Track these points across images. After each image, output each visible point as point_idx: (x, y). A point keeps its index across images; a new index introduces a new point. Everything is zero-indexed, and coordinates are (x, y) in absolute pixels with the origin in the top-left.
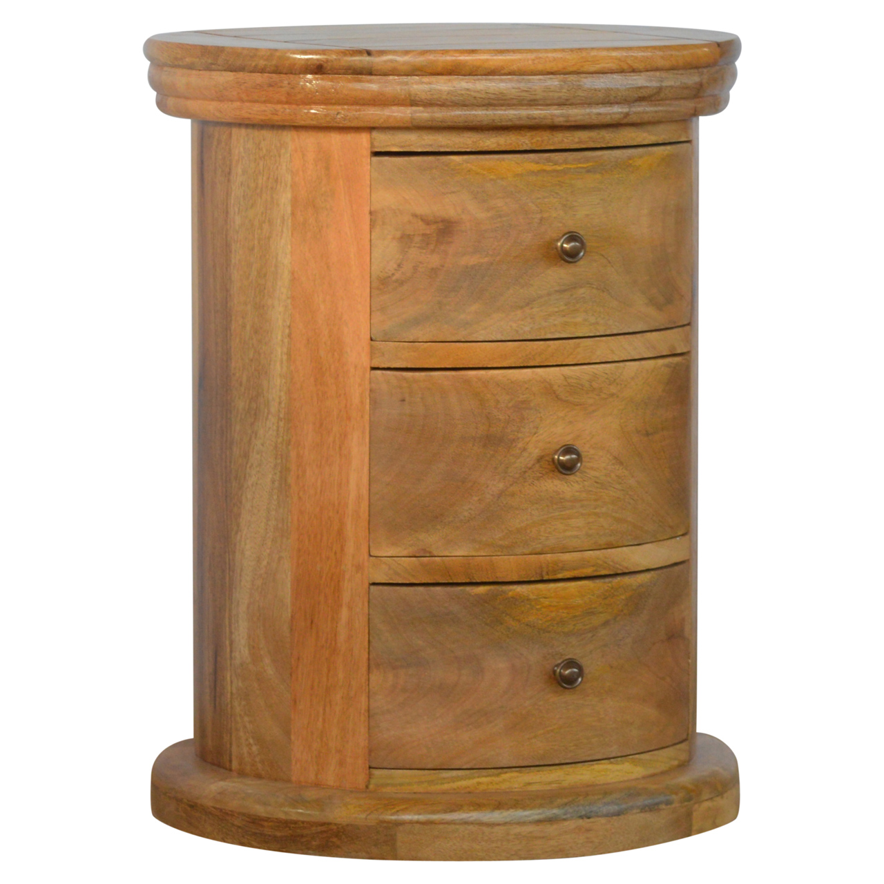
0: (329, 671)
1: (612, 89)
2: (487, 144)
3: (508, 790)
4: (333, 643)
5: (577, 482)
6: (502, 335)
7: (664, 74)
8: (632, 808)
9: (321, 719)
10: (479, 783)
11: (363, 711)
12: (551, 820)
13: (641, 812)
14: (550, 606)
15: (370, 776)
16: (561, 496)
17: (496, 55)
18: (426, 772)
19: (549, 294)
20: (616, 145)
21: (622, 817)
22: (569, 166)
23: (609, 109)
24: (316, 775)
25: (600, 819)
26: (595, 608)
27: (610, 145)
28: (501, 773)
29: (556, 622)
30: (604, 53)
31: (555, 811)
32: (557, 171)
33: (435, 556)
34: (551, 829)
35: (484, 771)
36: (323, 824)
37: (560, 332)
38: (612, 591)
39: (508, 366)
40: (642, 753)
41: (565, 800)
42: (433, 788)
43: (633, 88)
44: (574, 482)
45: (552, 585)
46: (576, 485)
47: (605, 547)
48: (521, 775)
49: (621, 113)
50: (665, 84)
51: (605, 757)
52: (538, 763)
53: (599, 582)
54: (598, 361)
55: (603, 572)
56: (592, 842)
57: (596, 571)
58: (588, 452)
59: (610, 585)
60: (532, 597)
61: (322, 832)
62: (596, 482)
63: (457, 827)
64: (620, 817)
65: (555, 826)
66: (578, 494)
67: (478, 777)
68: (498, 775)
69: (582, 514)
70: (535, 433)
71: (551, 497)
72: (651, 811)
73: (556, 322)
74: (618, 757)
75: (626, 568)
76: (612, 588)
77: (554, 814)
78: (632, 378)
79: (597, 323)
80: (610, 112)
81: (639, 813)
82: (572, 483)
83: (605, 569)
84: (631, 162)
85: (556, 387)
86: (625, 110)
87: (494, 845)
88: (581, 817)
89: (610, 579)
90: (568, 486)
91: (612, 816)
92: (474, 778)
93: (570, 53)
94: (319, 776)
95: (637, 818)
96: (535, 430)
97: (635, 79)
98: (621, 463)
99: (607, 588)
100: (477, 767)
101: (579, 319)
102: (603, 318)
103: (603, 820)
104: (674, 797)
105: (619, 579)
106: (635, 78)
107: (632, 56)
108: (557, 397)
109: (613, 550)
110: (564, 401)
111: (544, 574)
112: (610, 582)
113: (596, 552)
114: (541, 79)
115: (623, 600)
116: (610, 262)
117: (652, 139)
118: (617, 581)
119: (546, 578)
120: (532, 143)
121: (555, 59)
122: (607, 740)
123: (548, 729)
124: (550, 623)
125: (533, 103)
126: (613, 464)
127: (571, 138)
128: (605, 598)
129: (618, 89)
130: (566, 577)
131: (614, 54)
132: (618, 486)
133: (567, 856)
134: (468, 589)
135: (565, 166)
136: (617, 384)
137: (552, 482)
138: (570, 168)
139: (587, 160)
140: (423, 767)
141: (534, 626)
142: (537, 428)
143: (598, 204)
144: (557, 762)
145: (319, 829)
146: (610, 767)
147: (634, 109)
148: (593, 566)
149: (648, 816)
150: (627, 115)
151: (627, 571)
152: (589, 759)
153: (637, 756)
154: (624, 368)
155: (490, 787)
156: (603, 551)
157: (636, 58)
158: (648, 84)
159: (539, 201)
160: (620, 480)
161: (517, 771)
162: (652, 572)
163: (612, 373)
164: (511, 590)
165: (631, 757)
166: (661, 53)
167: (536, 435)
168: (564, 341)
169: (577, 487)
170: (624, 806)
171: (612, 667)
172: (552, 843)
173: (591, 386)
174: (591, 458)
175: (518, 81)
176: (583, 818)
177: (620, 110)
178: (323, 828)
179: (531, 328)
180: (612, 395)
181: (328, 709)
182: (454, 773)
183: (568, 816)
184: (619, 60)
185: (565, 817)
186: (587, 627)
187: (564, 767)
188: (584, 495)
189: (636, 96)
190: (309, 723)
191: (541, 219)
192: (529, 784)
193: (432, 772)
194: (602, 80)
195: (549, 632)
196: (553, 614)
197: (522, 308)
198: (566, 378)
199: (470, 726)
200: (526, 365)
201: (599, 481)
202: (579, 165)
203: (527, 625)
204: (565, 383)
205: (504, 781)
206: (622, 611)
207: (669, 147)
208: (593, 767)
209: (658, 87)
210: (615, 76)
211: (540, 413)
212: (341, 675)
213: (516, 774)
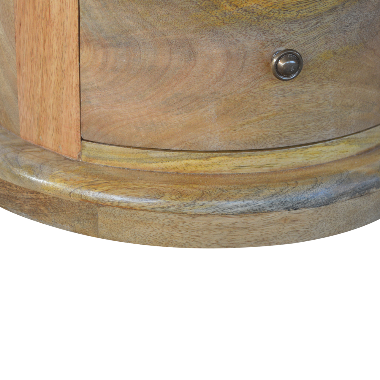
0: (45, 41)
3: (217, 173)
4: (48, 14)
9: (40, 86)
10: (187, 165)
11: (74, 85)
13: (351, 198)
15: (82, 147)
18: (135, 150)
21: (331, 206)
24: (39, 136)
25: (307, 209)
28: (210, 157)
29: (277, 8)
31: (261, 203)
34: (253, 220)
35: (193, 153)
36: (33, 192)
42: (141, 166)
48: (231, 159)
52: (250, 148)
56: (297, 231)
61: (32, 199)
63: (157, 214)
64: (328, 206)
67: (187, 159)
68: (207, 158)
72: (361, 195)
74: (334, 139)
77: (260, 205)
81: (348, 199)
87: (195, 234)
88: (288, 209)
92: (182, 160)
94: (40, 137)
100: (187, 149)
103: (310, 211)
122: (324, 124)
123: (262, 115)
124: (271, 9)
133: (270, 244)
140: (133, 145)
141: (253, 12)
144: (270, 146)
145: (30, 196)
146: (325, 148)
149: (358, 201)
152: (304, 142)
153: (353, 136)
155: (199, 168)
165: (347, 137)
171: (336, 53)
172: (255, 233)
178: (33, 196)
181: (45, 77)
182: (163, 154)
183: (274, 208)
187: (277, 151)
190: (30, 87)
192: (240, 167)
193: (141, 151)
199: (181, 110)
203: (246, 11)
205: (213, 163)
212: (55, 47)
213: (226, 158)
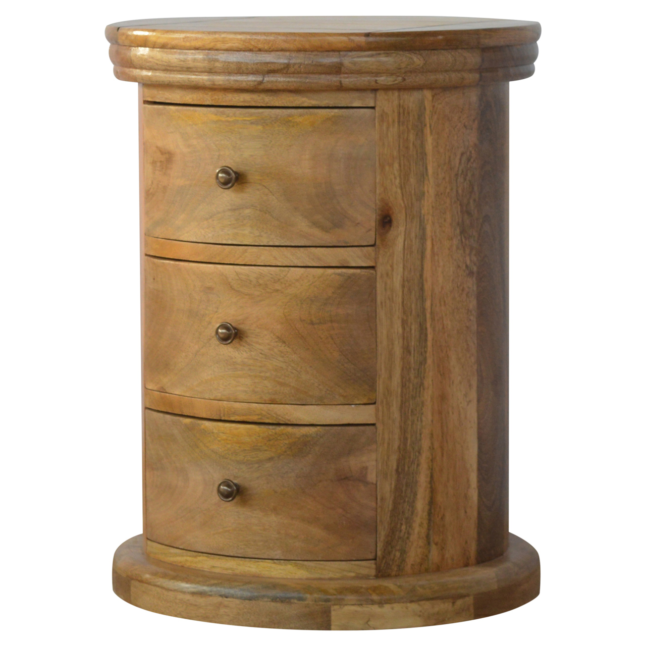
1: (242, 63)
2: (187, 99)
5: (245, 351)
6: (196, 238)
7: (294, 54)
8: (264, 596)
10: (187, 560)
12: (202, 594)
13: (272, 601)
14: (227, 440)
16: (234, 360)
17: (164, 34)
19: (224, 211)
20: (274, 106)
21: (253, 602)
22: (237, 118)
23: (245, 77)
25: (235, 600)
26: (261, 446)
27: (269, 105)
29: (231, 452)
30: (232, 36)
31: (206, 588)
32: (228, 122)
33: (167, 393)
34: (201, 601)
35: (189, 552)
37: (232, 240)
38: (276, 436)
39: (199, 261)
40: (307, 561)
41: (216, 582)
43: (261, 63)
44: (243, 351)
45: (227, 425)
46: (244, 353)
47: (270, 402)
48: (209, 559)
49: (255, 81)
50: (292, 61)
51: (270, 558)
52: (219, 553)
53: (263, 427)
54: (262, 264)
55: (267, 421)
56: (228, 615)
57: (260, 419)
58: (255, 330)
59: (273, 431)
60: (215, 431)
62: (261, 353)
64: (251, 601)
65: (204, 599)
66: (246, 360)
67: (185, 556)
68: (196, 557)
69: (250, 376)
70: (216, 312)
71: (227, 360)
72: (282, 602)
73: (229, 232)
74: (281, 560)
75: (289, 420)
76: (276, 434)
77: (204, 590)
78: (297, 280)
79: (261, 236)
80: (246, 80)
81: (270, 601)
82: (242, 352)
83: (268, 418)
84: (290, 119)
85: (230, 280)
86: (259, 78)
87: (169, 604)
89: (274, 427)
90: (239, 353)
91: (245, 600)
92: (182, 556)
93: (208, 34)
95: (268, 606)
96: (215, 310)
97: (264, 57)
98: (284, 342)
99: (270, 433)
100: (186, 548)
101: (246, 232)
102: (266, 233)
103: (237, 601)
104: (308, 596)
105: (282, 427)
106: (264, 55)
107: (255, 39)
108: (231, 287)
109: (276, 406)
110: (237, 291)
111: (222, 415)
112: (273, 429)
113: (260, 405)
114: (193, 53)
115: (286, 444)
116: (271, 192)
117: (314, 103)
118: (280, 429)
119: (223, 418)
120: (212, 100)
121: (196, 39)
122: (271, 545)
123: (226, 529)
124: (226, 452)
125: (189, 70)
126: (276, 342)
127: (237, 98)
128: (270, 440)
129: (247, 63)
130: (237, 420)
131: (239, 37)
132: (281, 359)
133: (211, 621)
134: (181, 419)
135: (234, 118)
136: (282, 283)
137: (228, 349)
138: (238, 120)
139: (251, 115)
141: (217, 453)
142: (218, 308)
143: (261, 148)
146: (274, 565)
147: (266, 79)
148: (258, 415)
149: (279, 606)
150: (261, 83)
151: (289, 423)
153: (301, 562)
154: (288, 272)
155: (192, 564)
156: (266, 405)
157: (259, 40)
158: (275, 61)
159: (217, 142)
160: (282, 354)
161: (206, 556)
162: (318, 427)
163: (276, 275)
164: (202, 424)
165: (294, 562)
166: (284, 38)
167: (217, 313)
168: (235, 247)
169: (245, 355)
170: (256, 594)
172: (201, 610)
173: (258, 282)
174: (257, 335)
175: (180, 54)
176: (222, 597)
177: (254, 79)
179: (213, 235)
180: (277, 291)
183: (213, 593)
184: (244, 41)
185: (210, 593)
186: (254, 459)
188: (251, 362)
189: (266, 69)
191: (219, 156)
192: (214, 567)
193: (166, 547)
194: (235, 56)
195: (227, 458)
196: (229, 446)
197: (207, 219)
198: (237, 274)
200: (210, 261)
201: (263, 353)
202: (245, 118)
204: (237, 278)
205: (199, 562)
206: (285, 452)
207: (336, 110)
208: (258, 563)
209: (285, 63)
210: (247, 53)
211: (219, 297)
213: (205, 558)
